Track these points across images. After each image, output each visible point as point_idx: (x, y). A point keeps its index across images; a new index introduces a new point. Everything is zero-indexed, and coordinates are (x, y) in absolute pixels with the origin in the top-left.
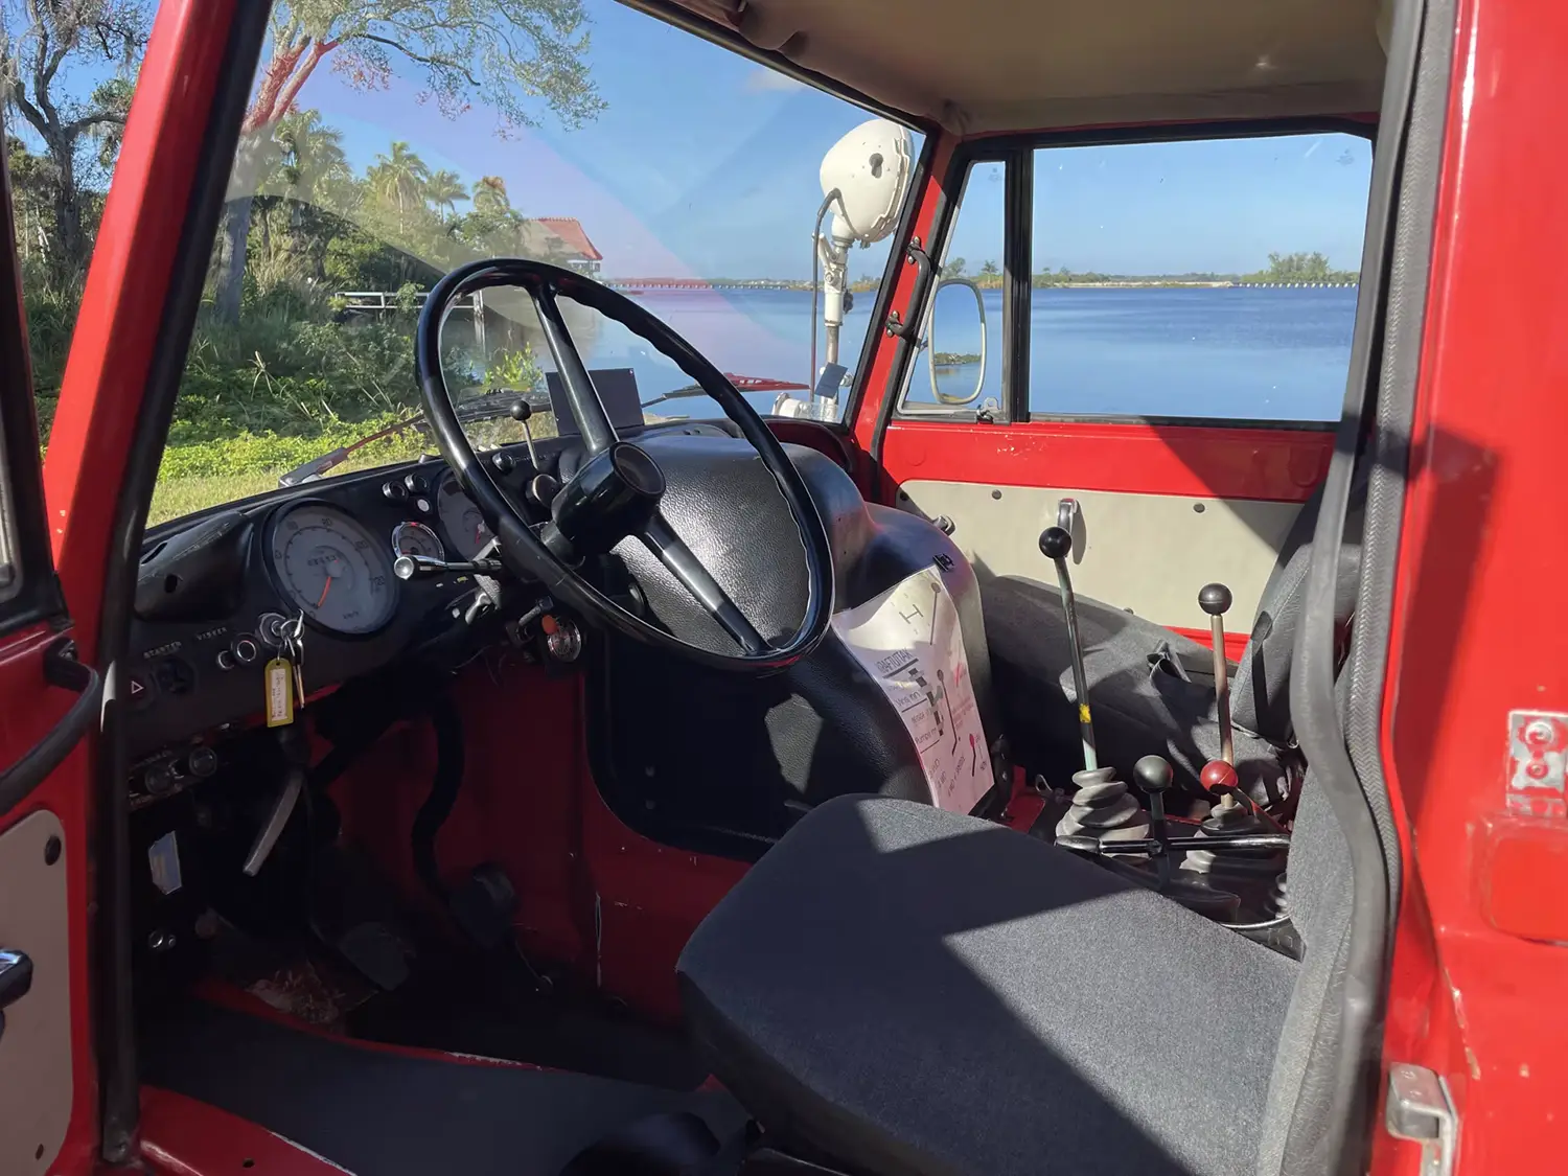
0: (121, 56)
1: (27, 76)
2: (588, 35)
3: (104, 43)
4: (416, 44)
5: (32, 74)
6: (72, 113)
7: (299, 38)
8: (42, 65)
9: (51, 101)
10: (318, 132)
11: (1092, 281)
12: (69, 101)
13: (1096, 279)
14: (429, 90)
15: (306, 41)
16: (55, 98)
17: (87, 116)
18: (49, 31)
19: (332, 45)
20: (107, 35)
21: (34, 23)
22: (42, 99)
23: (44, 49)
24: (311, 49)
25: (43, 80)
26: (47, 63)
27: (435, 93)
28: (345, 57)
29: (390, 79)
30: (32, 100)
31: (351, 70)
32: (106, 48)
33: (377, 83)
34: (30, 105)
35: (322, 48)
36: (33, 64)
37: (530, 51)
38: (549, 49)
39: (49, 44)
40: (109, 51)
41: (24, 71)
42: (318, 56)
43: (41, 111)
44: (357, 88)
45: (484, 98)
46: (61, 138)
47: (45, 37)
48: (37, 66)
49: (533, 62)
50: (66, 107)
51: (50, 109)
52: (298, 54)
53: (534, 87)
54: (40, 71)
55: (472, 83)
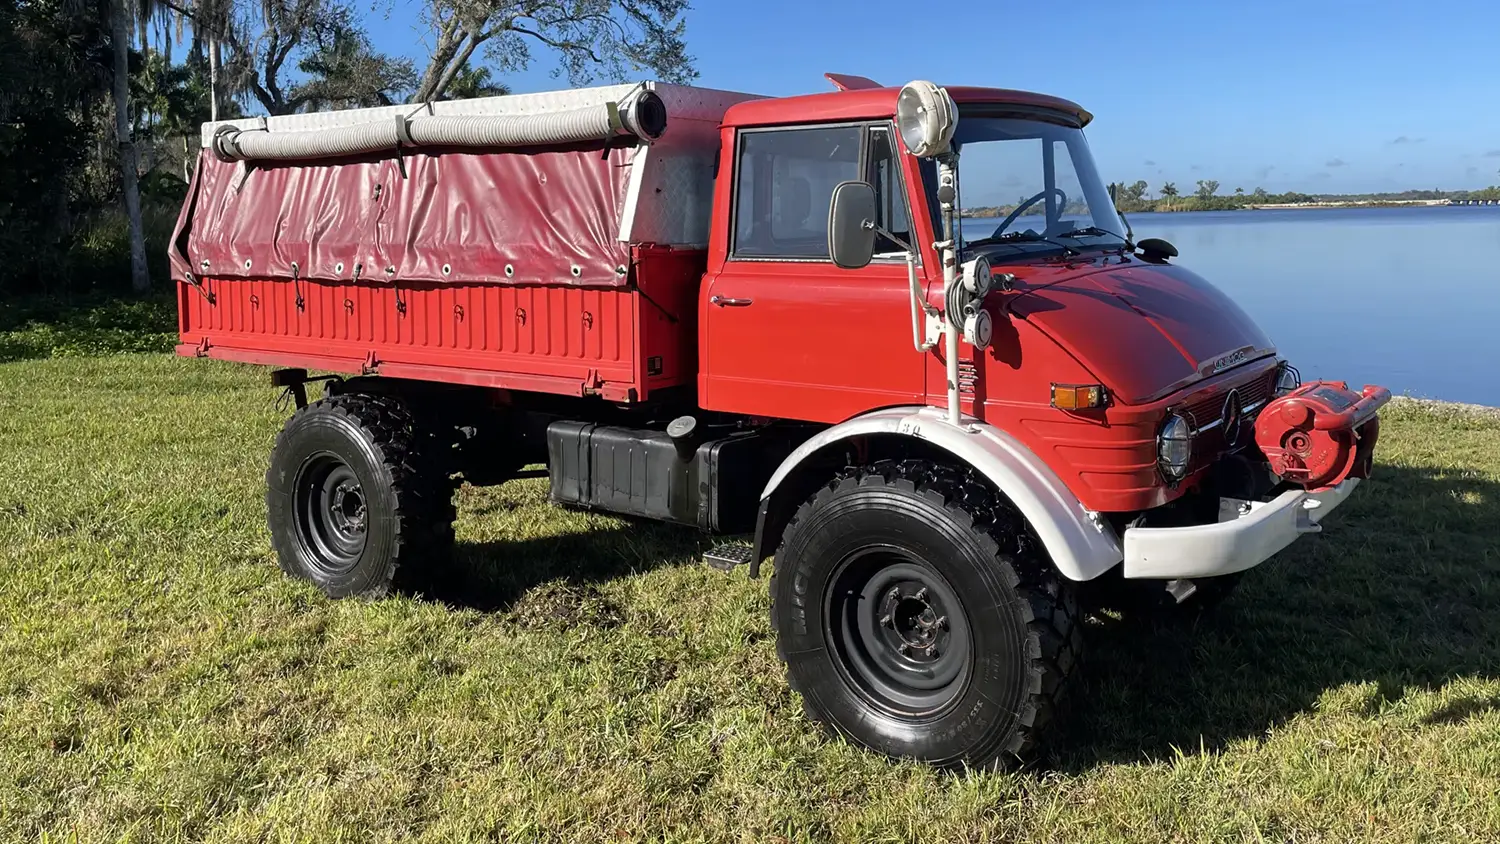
2: (683, 21)
3: (319, 36)
4: (553, 32)
5: (265, 65)
6: (292, 94)
7: (459, 32)
8: (272, 59)
9: (278, 85)
11: (1292, 201)
12: (290, 84)
13: (1296, 199)
14: (561, 67)
15: (464, 35)
16: (280, 82)
17: (304, 95)
18: (279, 33)
19: (484, 38)
20: (322, 32)
21: (268, 27)
22: (271, 83)
23: (274, 47)
24: (468, 41)
25: (272, 71)
26: (276, 56)
27: (566, 69)
28: (495, 48)
29: (529, 63)
30: (263, 85)
31: (499, 57)
32: (320, 41)
33: (519, 64)
34: (261, 89)
35: (477, 40)
36: (266, 58)
37: (638, 34)
38: (656, 32)
39: (279, 42)
40: (323, 43)
41: (259, 63)
42: (474, 45)
43: (269, 93)
44: (503, 70)
45: (600, 74)
47: (276, 38)
48: (268, 59)
49: (641, 44)
50: (288, 89)
51: (276, 92)
52: (458, 44)
53: (639, 64)
54: (269, 62)
55: (596, 60)
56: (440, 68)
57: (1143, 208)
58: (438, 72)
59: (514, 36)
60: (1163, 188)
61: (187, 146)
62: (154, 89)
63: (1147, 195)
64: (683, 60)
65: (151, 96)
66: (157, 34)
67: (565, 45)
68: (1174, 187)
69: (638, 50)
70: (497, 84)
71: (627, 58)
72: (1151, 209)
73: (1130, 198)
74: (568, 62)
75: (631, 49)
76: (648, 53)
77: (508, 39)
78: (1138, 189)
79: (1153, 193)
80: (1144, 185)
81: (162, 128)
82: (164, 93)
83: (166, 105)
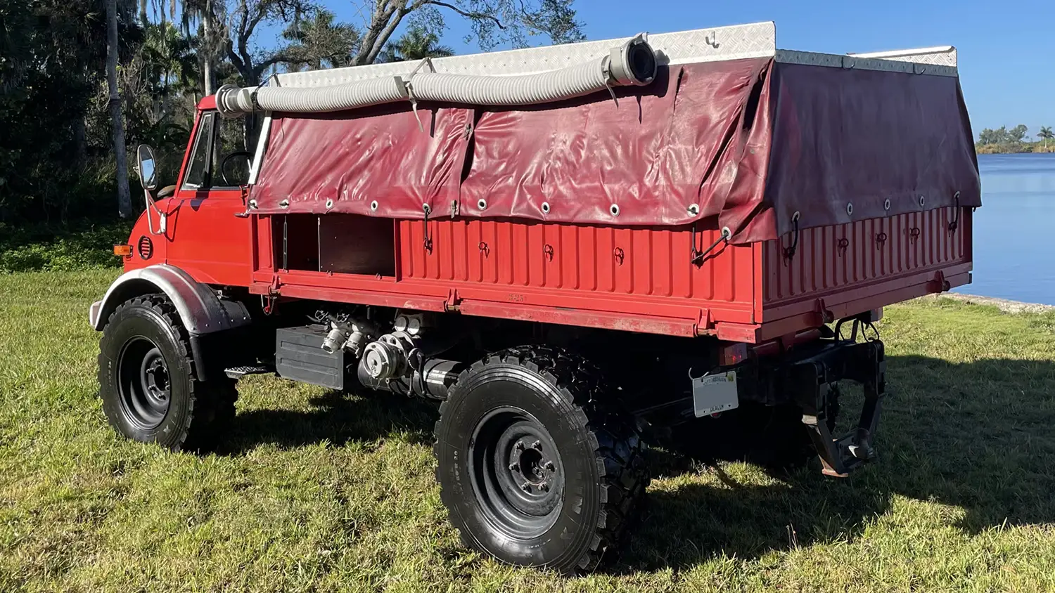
0: (293, 19)
1: (234, 37)
3: (283, 12)
4: (465, 5)
5: (238, 35)
6: (260, 58)
7: (389, 7)
8: (244, 30)
9: (248, 51)
10: (435, 50)
12: (258, 50)
14: (472, 34)
15: (394, 9)
16: (250, 49)
17: (269, 59)
18: (249, 9)
19: (408, 11)
20: (285, 7)
22: (242, 49)
23: (245, 20)
24: (397, 13)
25: (243, 40)
26: (247, 28)
27: (476, 35)
28: (416, 19)
29: (444, 30)
30: (236, 51)
31: (420, 26)
32: (284, 15)
33: (437, 32)
34: (235, 54)
35: (404, 12)
36: (238, 29)
37: (536, 5)
39: (249, 16)
40: (286, 17)
41: (233, 34)
42: (401, 17)
43: (241, 58)
45: (504, 39)
46: (252, 74)
47: (247, 12)
48: (240, 30)
49: (537, 13)
50: (256, 54)
51: (246, 57)
52: (389, 16)
53: (535, 30)
54: (242, 33)
55: (501, 27)
56: (373, 37)
57: (1022, 150)
58: (373, 39)
59: (432, 8)
60: (1040, 132)
61: (196, 101)
62: (170, 55)
63: (1027, 137)
64: (574, 25)
65: (167, 60)
66: (155, 12)
67: (476, 16)
68: (1050, 130)
69: (534, 18)
70: (443, 47)
71: (524, 25)
72: (1029, 151)
73: (1011, 140)
74: (478, 30)
75: (528, 18)
76: (542, 20)
77: (427, 12)
78: (1019, 133)
79: (1032, 136)
80: (1025, 128)
81: (177, 87)
82: (177, 58)
83: (179, 68)
